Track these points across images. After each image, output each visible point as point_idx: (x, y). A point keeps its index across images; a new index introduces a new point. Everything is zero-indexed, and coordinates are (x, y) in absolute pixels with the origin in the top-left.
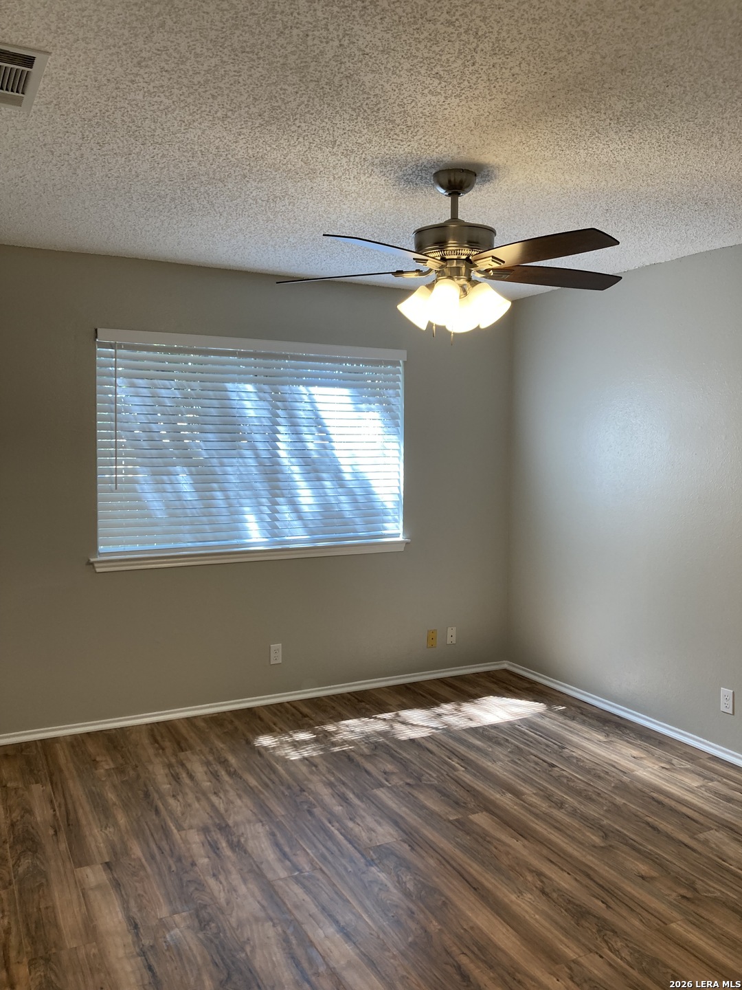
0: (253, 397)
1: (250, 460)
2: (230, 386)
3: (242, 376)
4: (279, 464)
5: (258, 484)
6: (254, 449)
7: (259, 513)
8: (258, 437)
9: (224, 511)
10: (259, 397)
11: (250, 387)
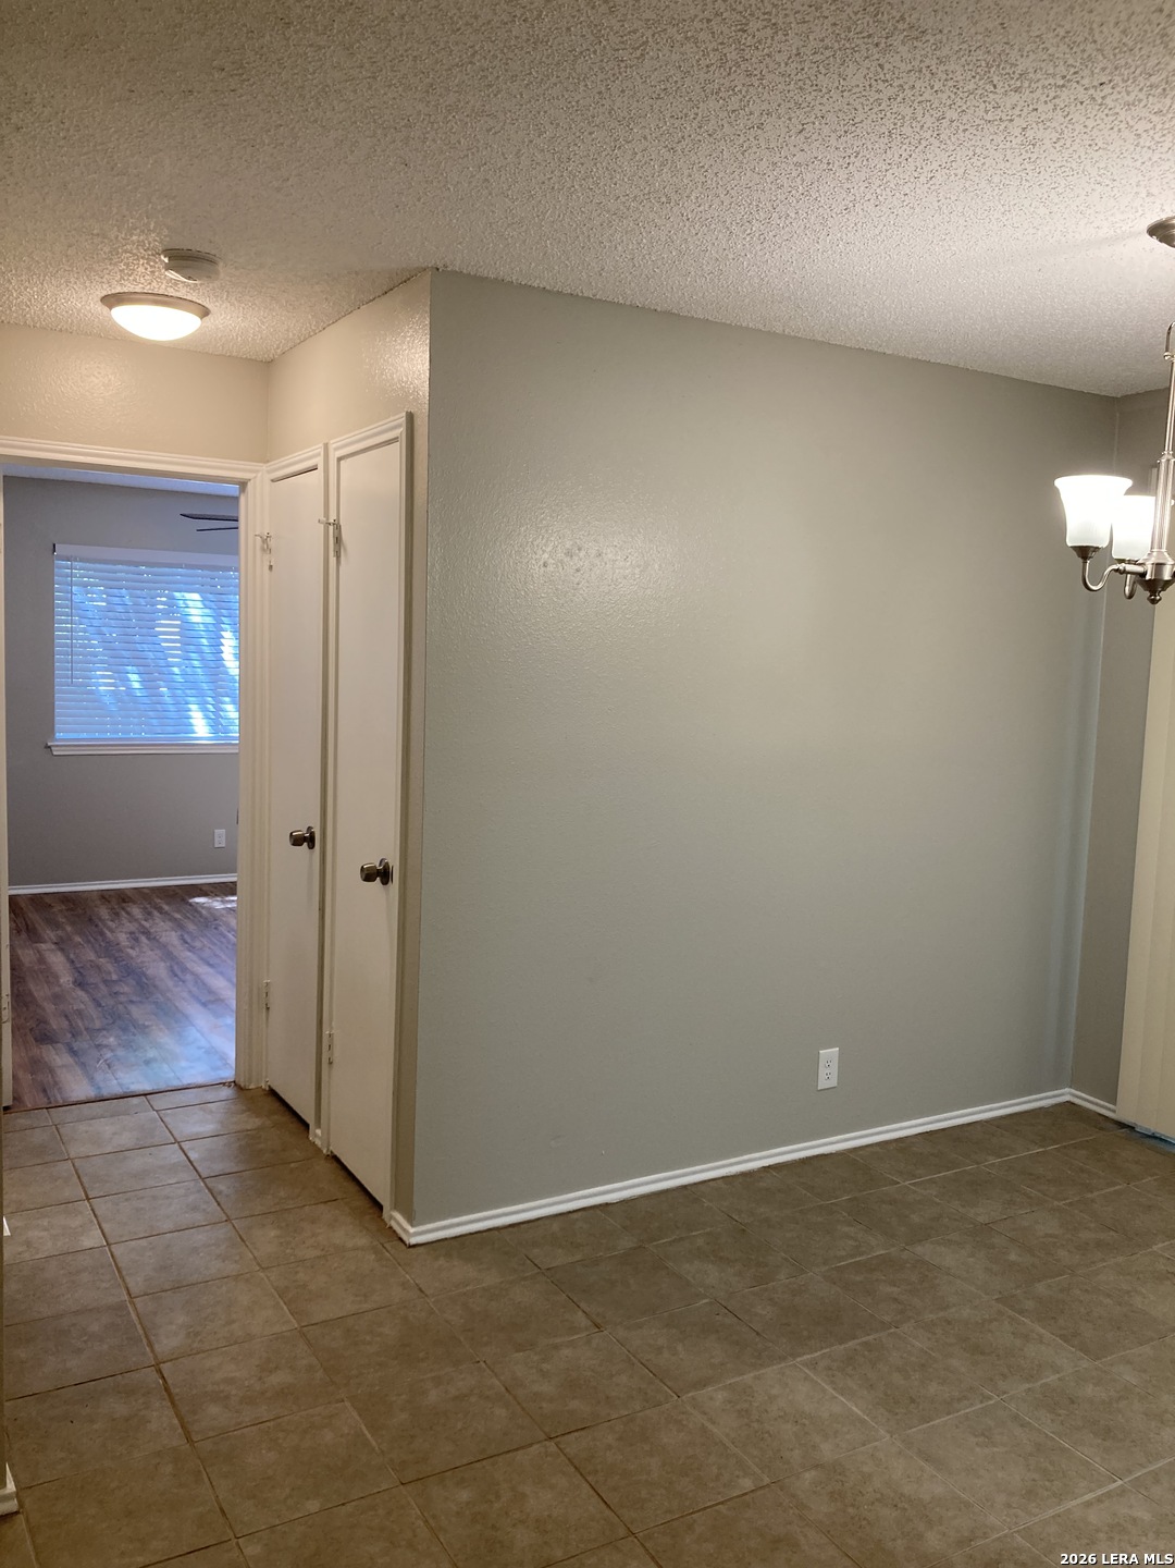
0: (200, 605)
1: (196, 662)
2: (177, 595)
3: (188, 586)
4: (224, 666)
5: (204, 685)
6: (201, 652)
7: (204, 710)
8: (204, 641)
9: (171, 708)
10: (204, 605)
11: (196, 596)
